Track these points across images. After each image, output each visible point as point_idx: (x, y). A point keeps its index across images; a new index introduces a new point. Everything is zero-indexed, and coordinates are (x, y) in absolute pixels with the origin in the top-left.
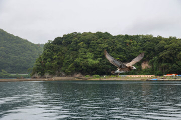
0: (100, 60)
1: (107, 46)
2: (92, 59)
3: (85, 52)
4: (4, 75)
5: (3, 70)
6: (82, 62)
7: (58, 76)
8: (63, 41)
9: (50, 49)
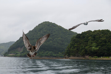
0: (100, 48)
1: (105, 39)
2: (95, 47)
3: (92, 43)
4: (60, 55)
5: (59, 53)
6: (89, 49)
7: (77, 57)
8: (81, 36)
9: (73, 41)
